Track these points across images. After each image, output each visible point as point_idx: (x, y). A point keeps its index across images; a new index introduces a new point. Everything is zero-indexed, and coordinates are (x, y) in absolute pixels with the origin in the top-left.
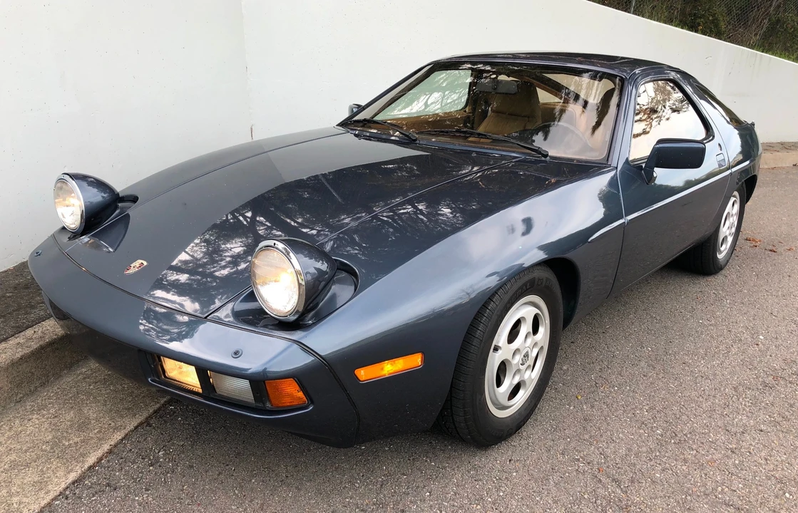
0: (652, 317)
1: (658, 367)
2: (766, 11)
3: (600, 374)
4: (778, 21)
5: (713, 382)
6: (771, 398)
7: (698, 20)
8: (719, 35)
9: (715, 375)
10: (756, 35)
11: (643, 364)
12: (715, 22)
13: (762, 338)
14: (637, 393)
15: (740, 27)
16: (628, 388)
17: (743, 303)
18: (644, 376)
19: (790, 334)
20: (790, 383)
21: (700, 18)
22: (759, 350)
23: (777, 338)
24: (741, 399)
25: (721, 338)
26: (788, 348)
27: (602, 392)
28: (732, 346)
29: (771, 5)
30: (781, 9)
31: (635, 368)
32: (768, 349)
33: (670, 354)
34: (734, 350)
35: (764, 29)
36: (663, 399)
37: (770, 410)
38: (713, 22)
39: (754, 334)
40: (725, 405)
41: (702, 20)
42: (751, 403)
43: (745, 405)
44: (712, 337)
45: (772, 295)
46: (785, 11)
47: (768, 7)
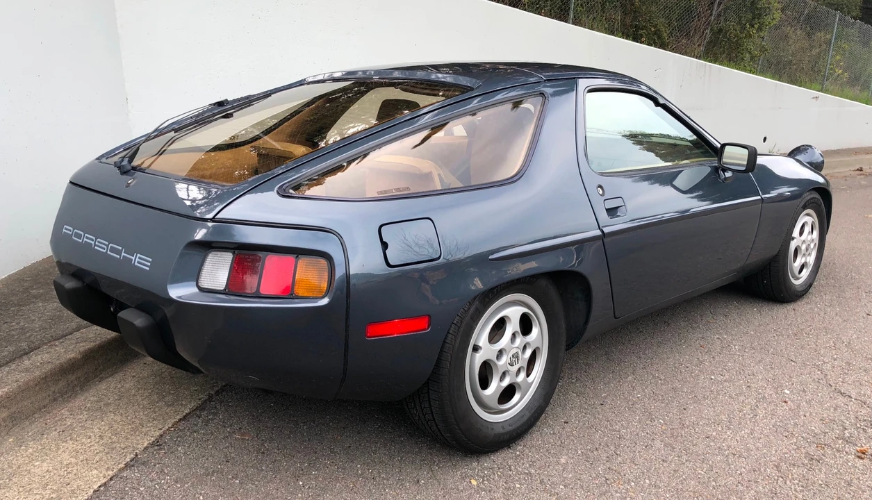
0: (654, 377)
1: (678, 446)
2: (707, 20)
3: (608, 465)
4: (720, 31)
5: (749, 461)
6: (823, 476)
7: (641, 32)
8: (663, 46)
9: (748, 450)
10: (699, 45)
11: (658, 444)
12: (657, 33)
13: (788, 392)
14: (659, 488)
15: (683, 38)
16: (647, 481)
17: (753, 348)
18: (663, 460)
19: (817, 384)
20: (838, 451)
21: (642, 29)
22: (790, 409)
23: (804, 391)
24: (788, 482)
25: (742, 398)
26: (821, 403)
27: (616, 492)
28: (757, 406)
29: (711, 15)
30: (722, 18)
31: (651, 451)
32: (799, 406)
33: (688, 427)
34: (761, 412)
35: (707, 40)
36: (694, 492)
37: (826, 494)
38: (655, 33)
39: (778, 388)
40: (772, 493)
41: (644, 31)
42: (802, 486)
43: (795, 490)
44: (730, 397)
45: (783, 336)
46: (726, 20)
47: (709, 17)
